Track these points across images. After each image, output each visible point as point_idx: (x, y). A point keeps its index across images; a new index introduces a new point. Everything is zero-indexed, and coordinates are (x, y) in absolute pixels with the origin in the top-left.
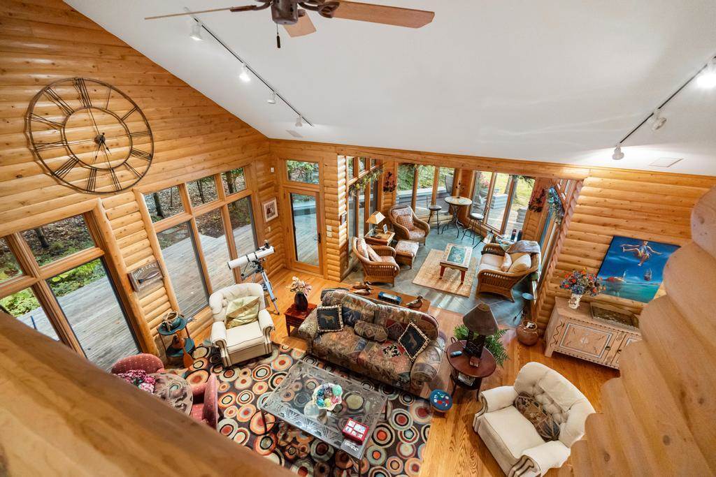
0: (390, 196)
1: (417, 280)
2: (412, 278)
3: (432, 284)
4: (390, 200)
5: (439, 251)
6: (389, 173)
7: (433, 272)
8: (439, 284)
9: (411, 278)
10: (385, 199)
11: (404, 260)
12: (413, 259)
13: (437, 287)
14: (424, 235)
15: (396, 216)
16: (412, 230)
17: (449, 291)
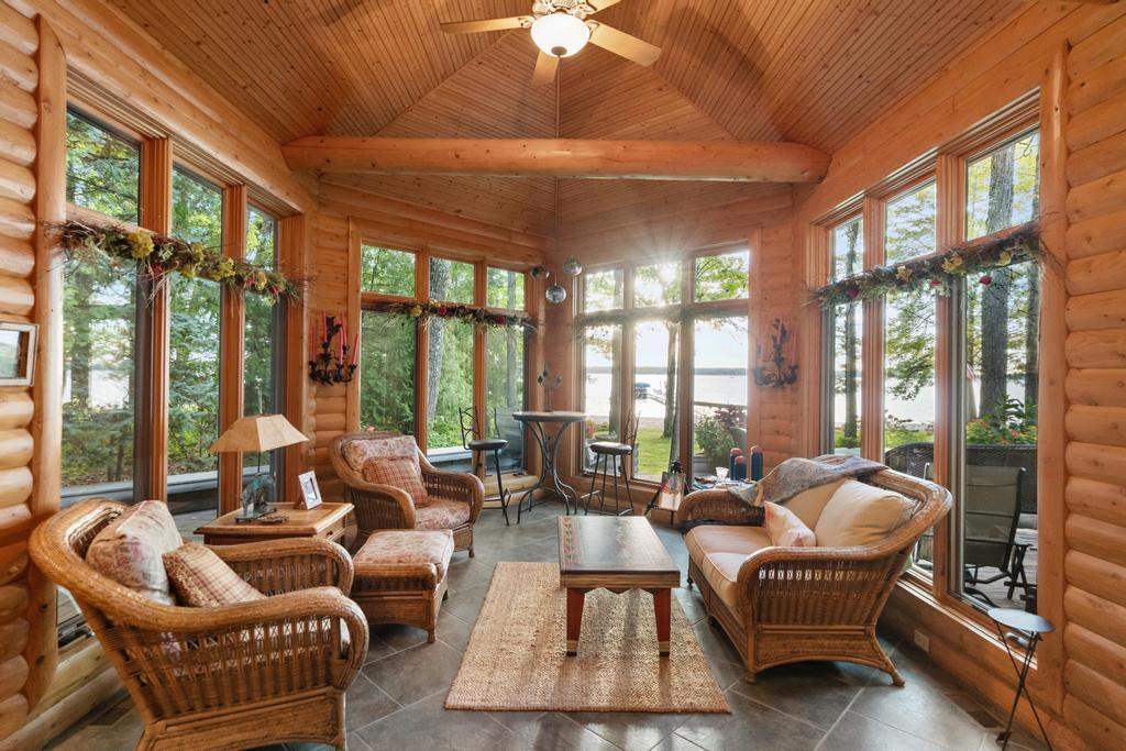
0: (339, 403)
1: (469, 688)
2: (444, 682)
3: (542, 689)
4: (338, 419)
5: (526, 565)
6: (330, 321)
7: (528, 635)
8: (575, 677)
9: (438, 683)
10: (317, 412)
11: (398, 605)
12: (439, 589)
13: (572, 700)
14: (467, 516)
15: (361, 461)
16: (421, 505)
17: (632, 703)
